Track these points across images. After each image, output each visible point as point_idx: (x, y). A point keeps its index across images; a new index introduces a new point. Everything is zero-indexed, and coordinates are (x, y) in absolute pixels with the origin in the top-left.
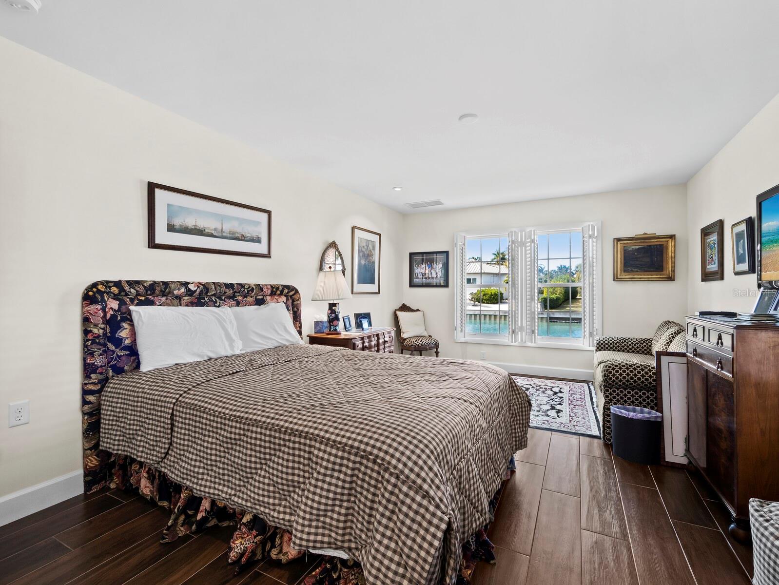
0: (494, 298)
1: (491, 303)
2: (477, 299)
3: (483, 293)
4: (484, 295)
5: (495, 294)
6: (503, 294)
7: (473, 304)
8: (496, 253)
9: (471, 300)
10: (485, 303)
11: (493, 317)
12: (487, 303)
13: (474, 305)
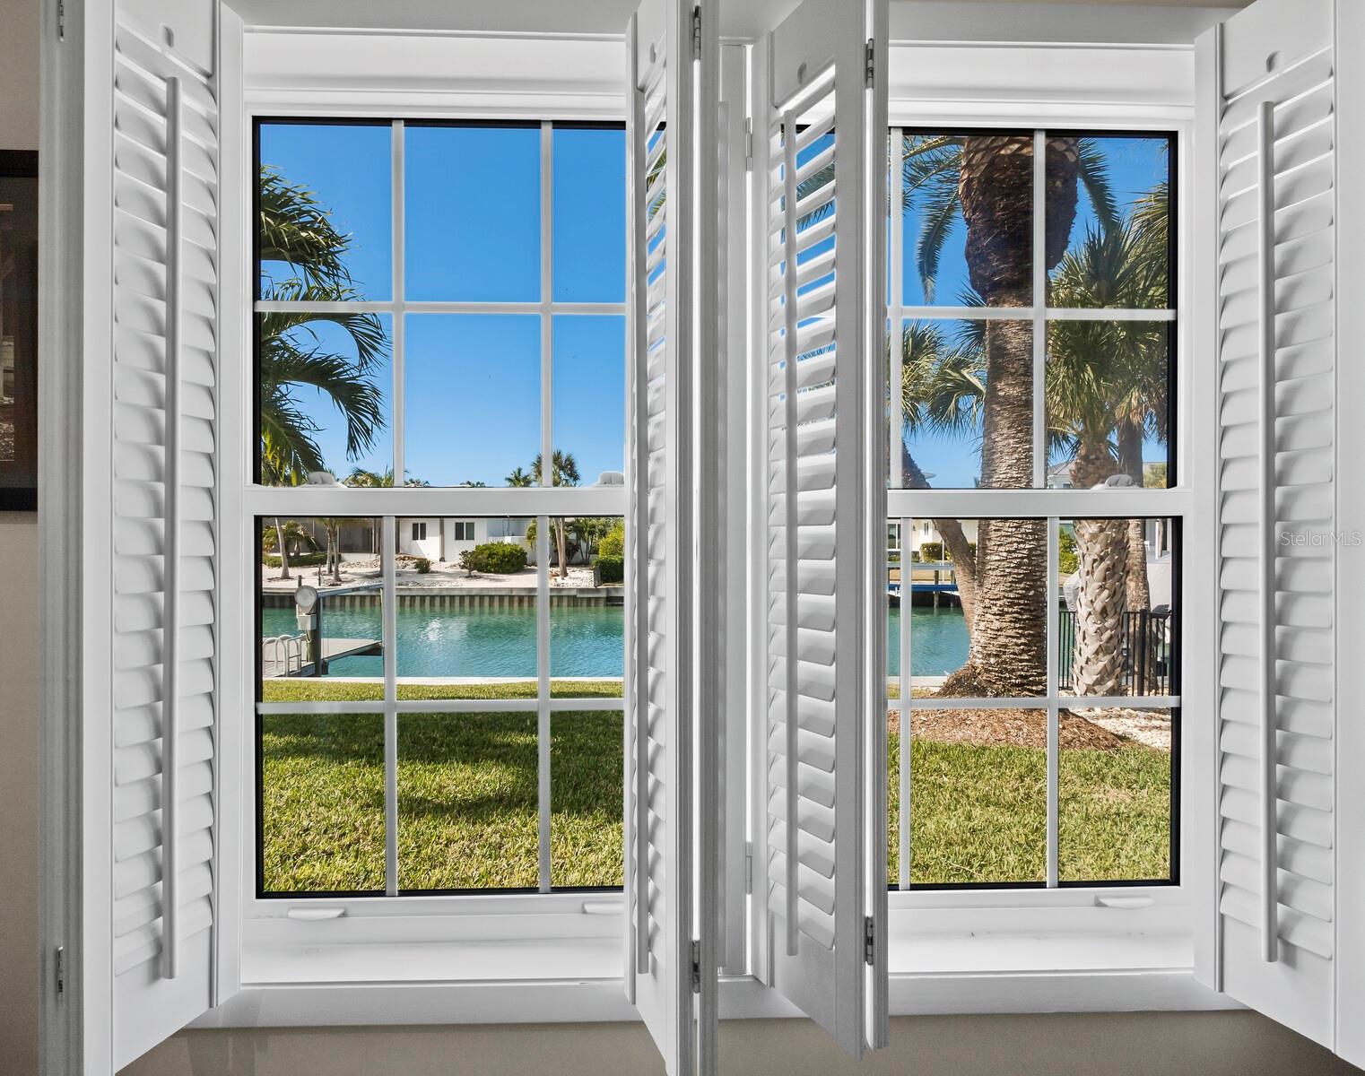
0: (508, 561)
1: (503, 573)
2: (475, 564)
3: (487, 552)
4: (490, 556)
5: (511, 553)
6: (526, 553)
7: (467, 575)
8: (512, 477)
9: (463, 567)
10: (491, 572)
11: (506, 600)
12: (496, 572)
13: (469, 577)
